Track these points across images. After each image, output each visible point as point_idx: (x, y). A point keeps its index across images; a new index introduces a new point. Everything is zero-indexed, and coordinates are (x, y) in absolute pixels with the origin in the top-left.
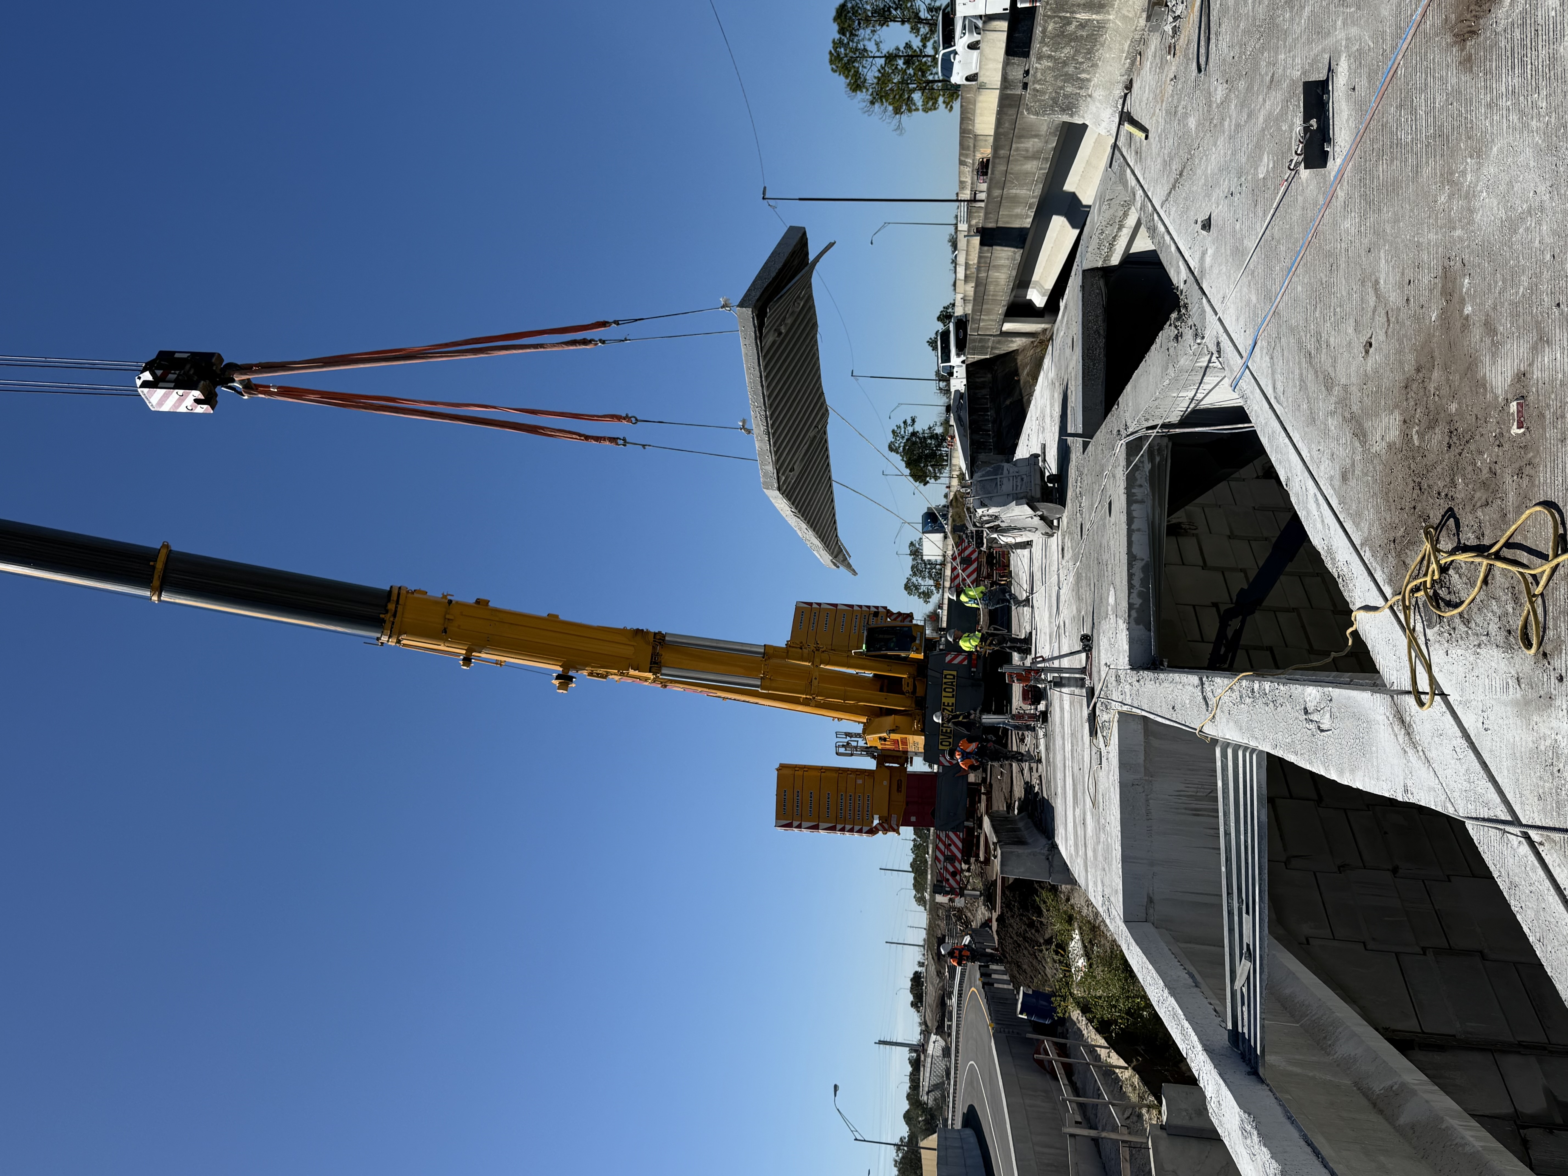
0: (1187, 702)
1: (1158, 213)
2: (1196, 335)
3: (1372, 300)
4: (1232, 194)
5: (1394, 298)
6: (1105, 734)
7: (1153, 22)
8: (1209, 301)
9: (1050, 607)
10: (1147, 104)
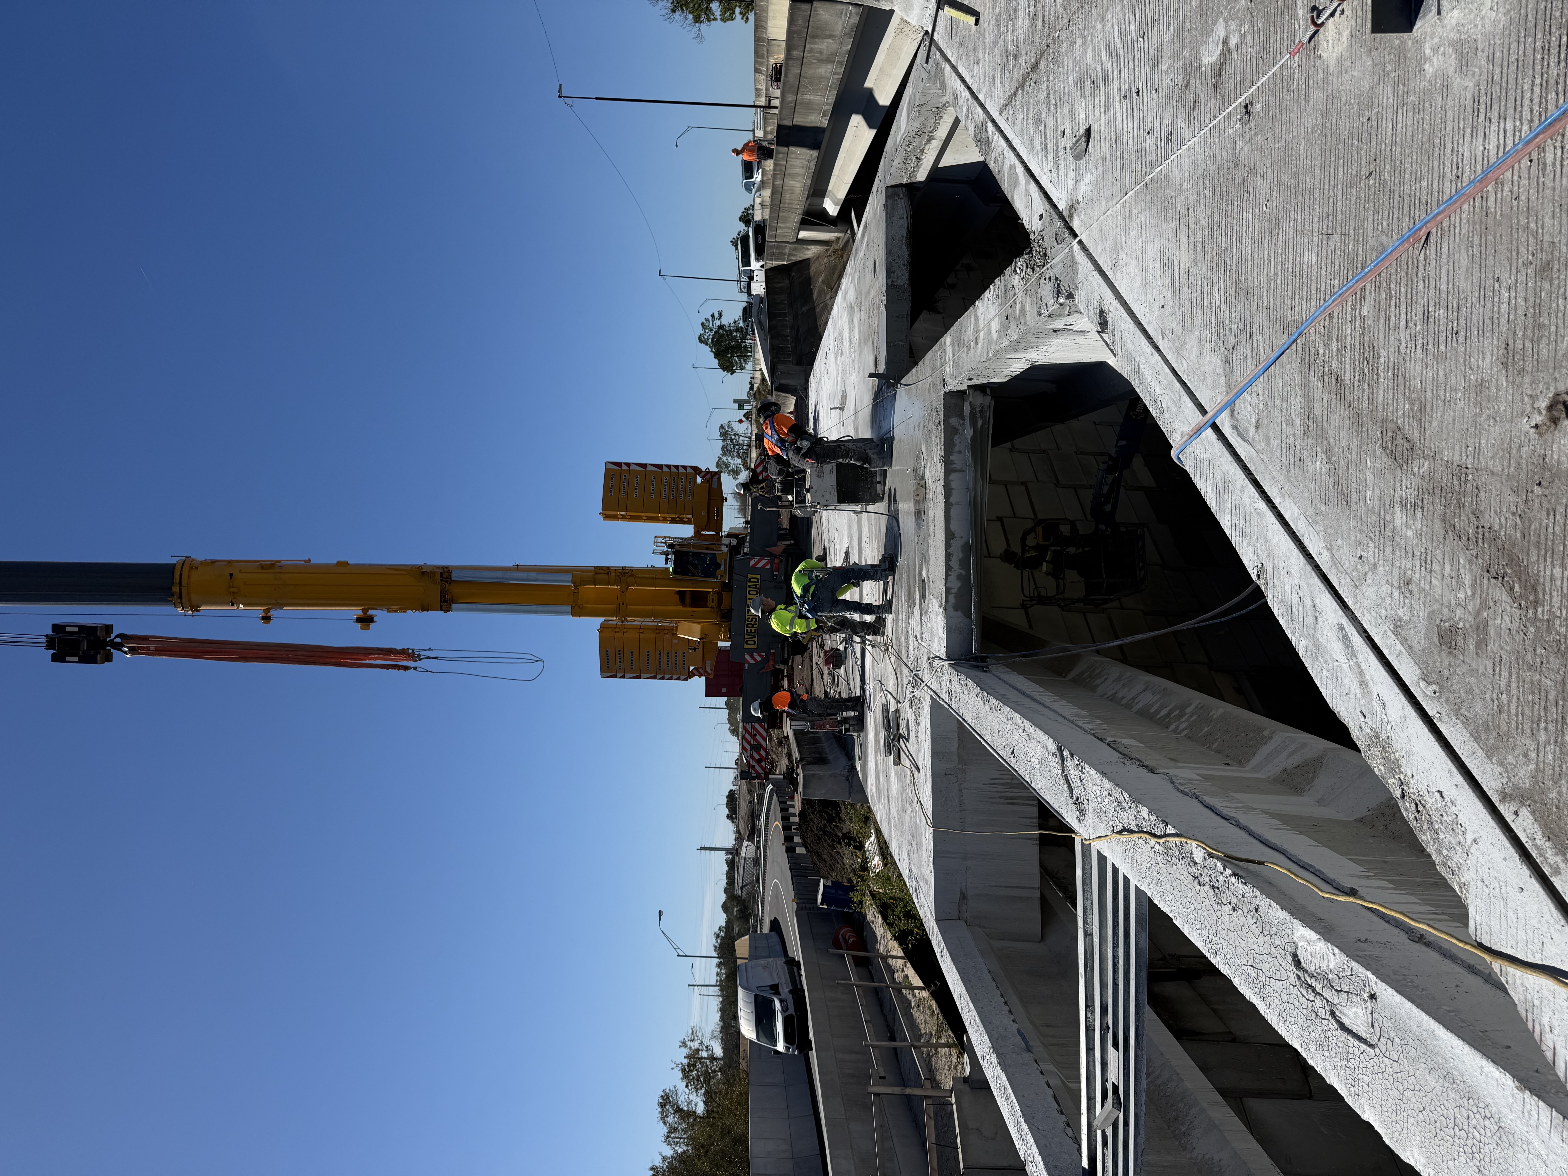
0: (1036, 761)
1: (993, 121)
2: (1059, 291)
4: (1138, 92)
8: (1083, 246)
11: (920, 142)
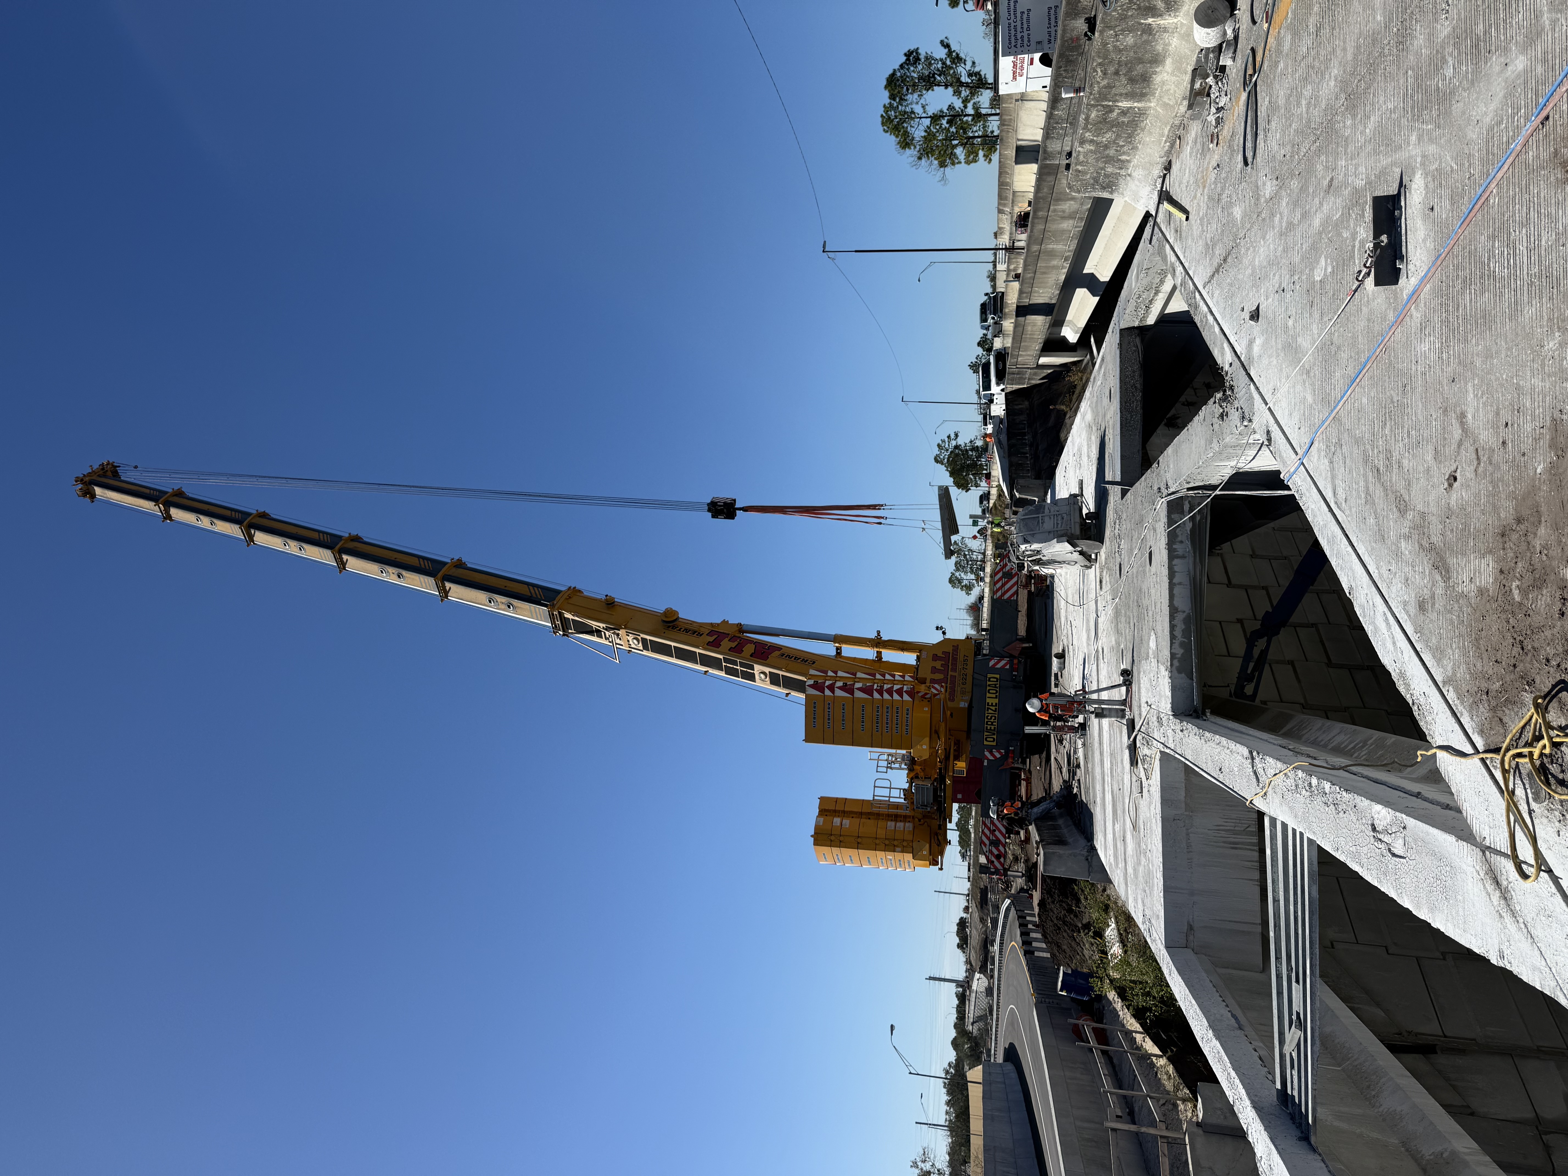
0: (1236, 769)
1: (1199, 292)
2: (1243, 417)
3: (1457, 433)
4: (1283, 290)
5: (1486, 437)
6: (1146, 767)
7: (1194, 111)
8: (1257, 388)
9: (1088, 631)
10: (1187, 187)
11: (1149, 295)
